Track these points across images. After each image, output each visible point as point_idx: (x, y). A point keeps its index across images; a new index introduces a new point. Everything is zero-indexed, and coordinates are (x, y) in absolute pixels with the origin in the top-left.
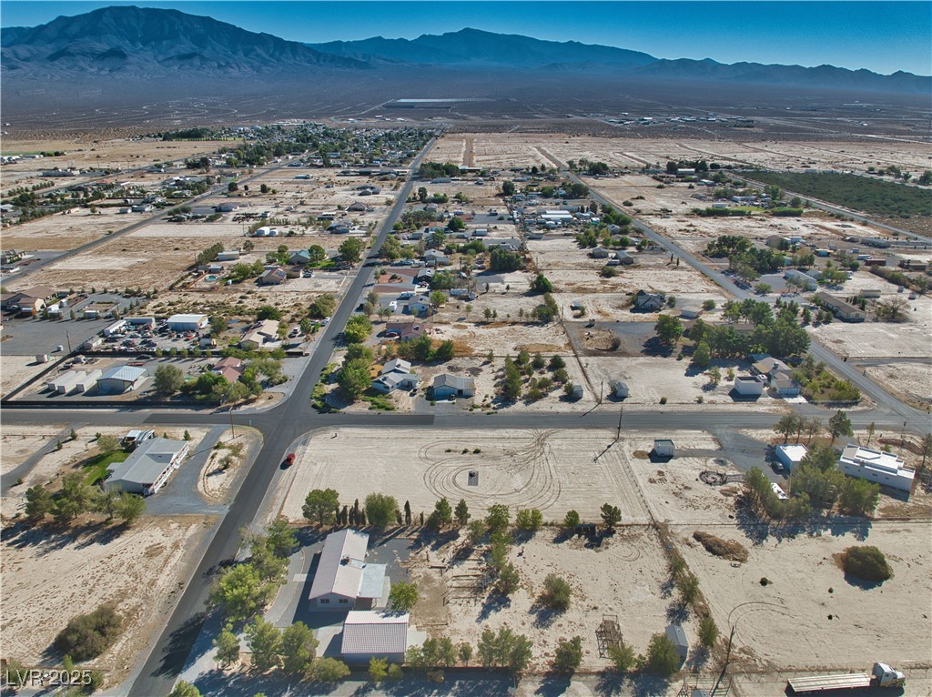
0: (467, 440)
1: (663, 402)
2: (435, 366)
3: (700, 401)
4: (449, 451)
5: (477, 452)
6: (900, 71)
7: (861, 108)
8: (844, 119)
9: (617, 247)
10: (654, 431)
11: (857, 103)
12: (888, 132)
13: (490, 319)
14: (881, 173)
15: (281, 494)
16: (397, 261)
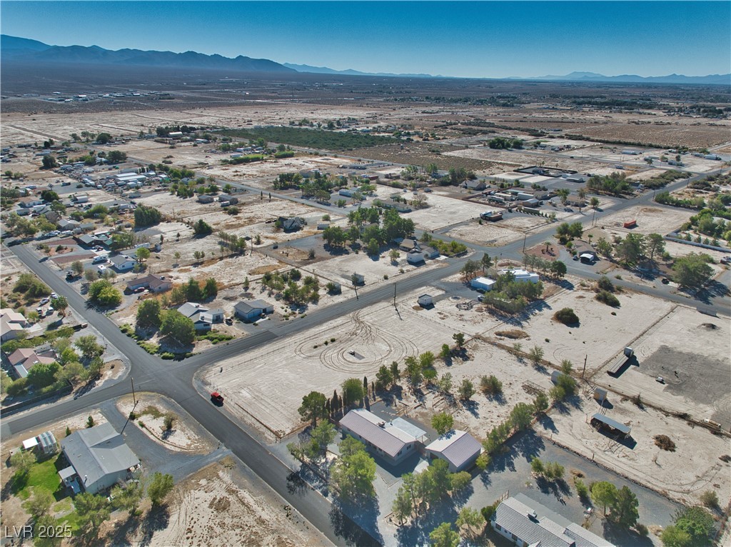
0: (315, 336)
1: (386, 278)
2: (212, 301)
3: (402, 272)
4: (316, 347)
5: (333, 341)
6: (240, 56)
7: (232, 82)
8: (231, 90)
9: (210, 193)
10: (405, 295)
11: (227, 79)
12: (267, 98)
13: (201, 260)
14: (300, 125)
15: (249, 420)
16: (38, 235)
